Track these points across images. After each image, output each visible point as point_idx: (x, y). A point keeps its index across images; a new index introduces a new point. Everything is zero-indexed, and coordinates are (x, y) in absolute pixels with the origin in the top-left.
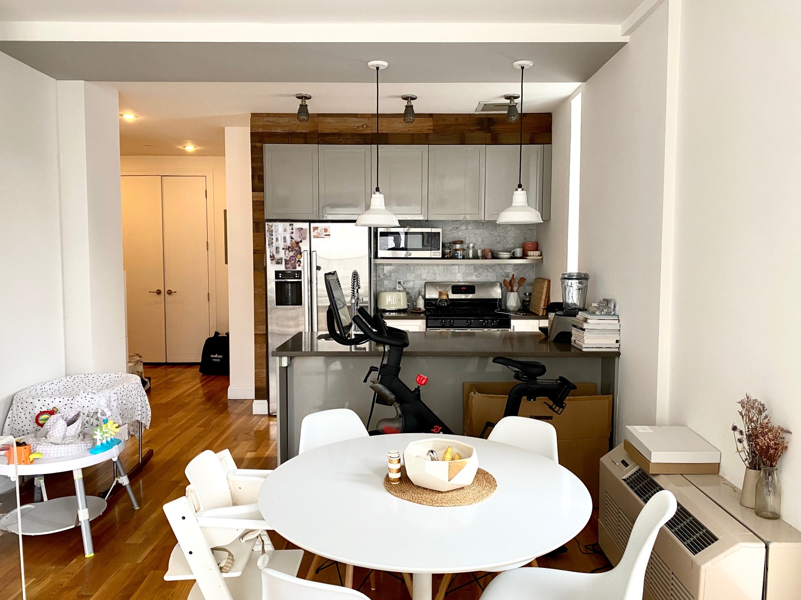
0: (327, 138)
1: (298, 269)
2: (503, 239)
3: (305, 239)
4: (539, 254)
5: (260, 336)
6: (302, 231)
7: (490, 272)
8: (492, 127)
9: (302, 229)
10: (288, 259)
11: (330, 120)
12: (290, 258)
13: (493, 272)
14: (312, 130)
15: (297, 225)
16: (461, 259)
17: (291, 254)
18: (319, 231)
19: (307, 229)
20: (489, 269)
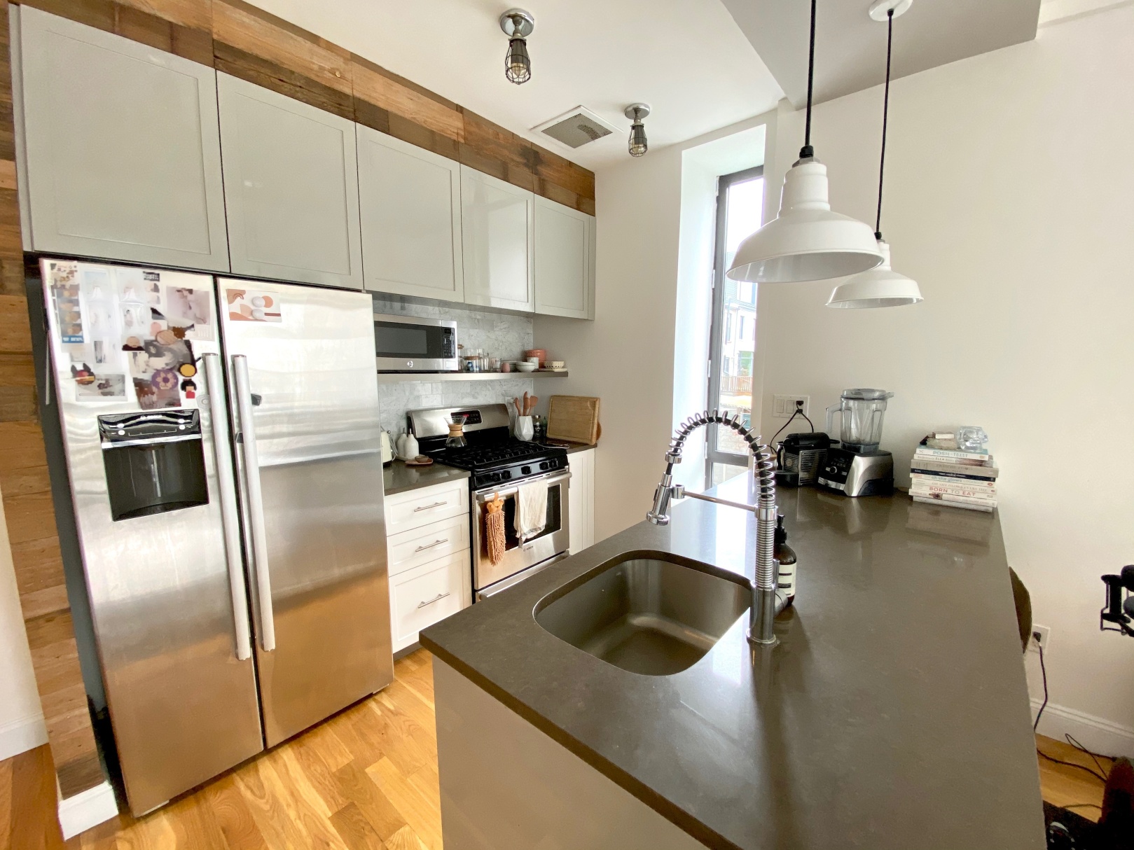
0: (240, 64)
1: (187, 404)
2: (501, 344)
3: (203, 320)
4: (562, 365)
5: (48, 621)
6: (190, 297)
7: (489, 390)
8: (539, 167)
9: (191, 291)
10: (147, 377)
11: (246, 20)
12: (154, 377)
13: (493, 389)
14: (193, 23)
15: (170, 280)
16: (477, 372)
17: (160, 363)
18: (246, 302)
19: (207, 293)
20: (489, 387)
